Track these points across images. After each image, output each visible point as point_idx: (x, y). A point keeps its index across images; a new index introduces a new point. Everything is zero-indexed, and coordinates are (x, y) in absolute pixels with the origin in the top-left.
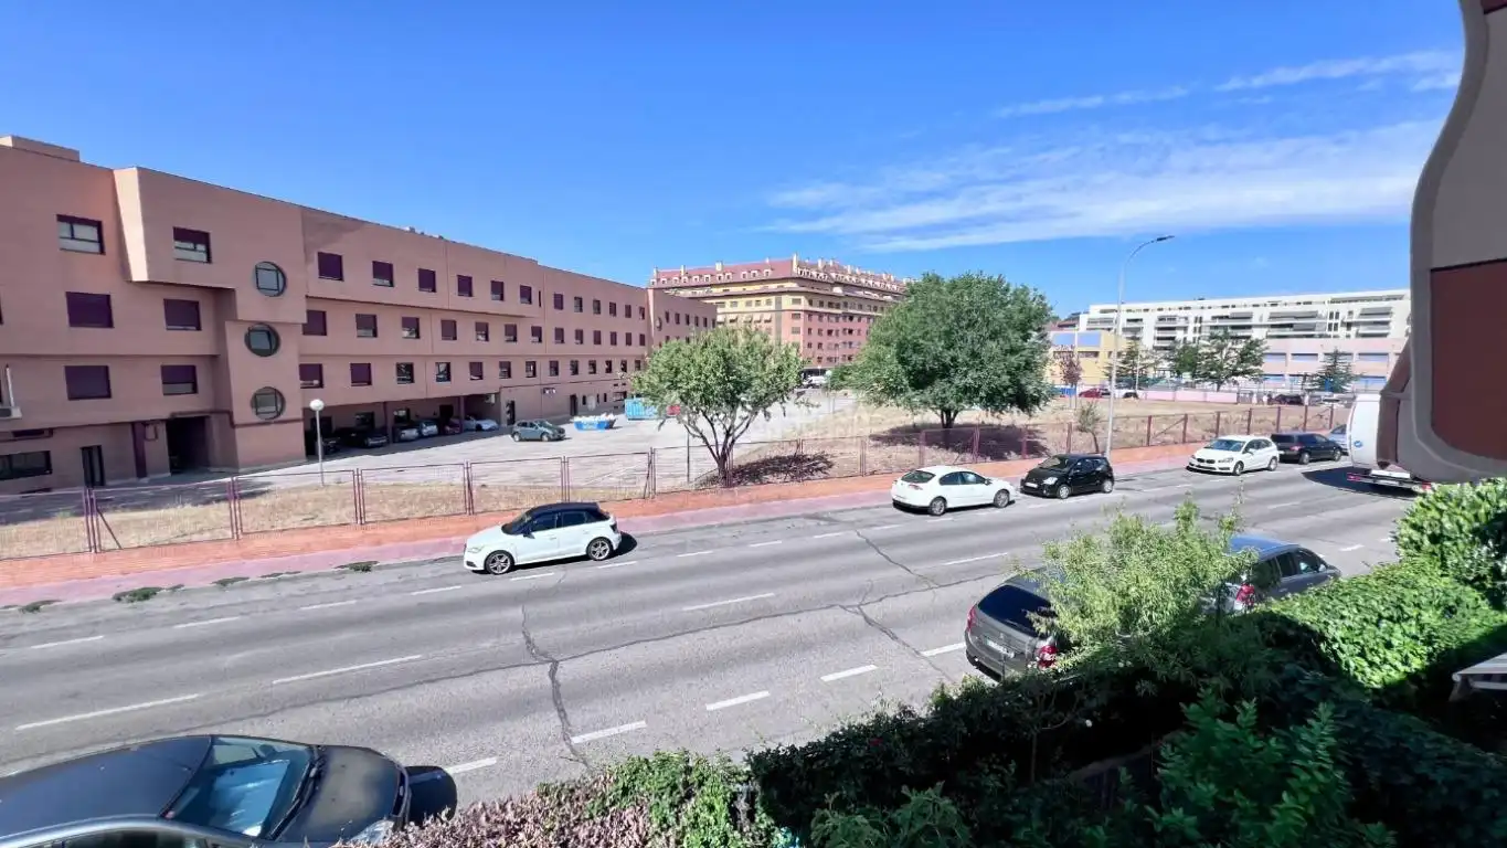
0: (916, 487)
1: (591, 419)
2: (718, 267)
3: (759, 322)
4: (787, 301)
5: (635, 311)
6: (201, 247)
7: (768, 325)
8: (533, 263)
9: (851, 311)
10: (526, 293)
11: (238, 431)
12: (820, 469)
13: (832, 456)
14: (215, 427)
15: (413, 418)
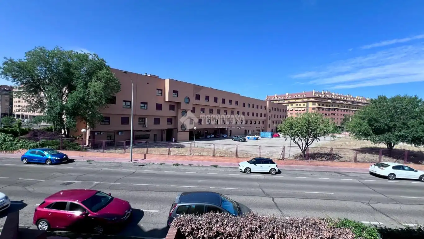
0: (382, 169)
1: (252, 137)
2: (287, 94)
3: (300, 111)
4: (310, 105)
5: (263, 107)
6: (177, 94)
7: (303, 112)
8: (239, 95)
9: (334, 107)
10: (237, 103)
11: (178, 133)
12: (337, 158)
13: (341, 154)
14: (174, 132)
15: (208, 133)
